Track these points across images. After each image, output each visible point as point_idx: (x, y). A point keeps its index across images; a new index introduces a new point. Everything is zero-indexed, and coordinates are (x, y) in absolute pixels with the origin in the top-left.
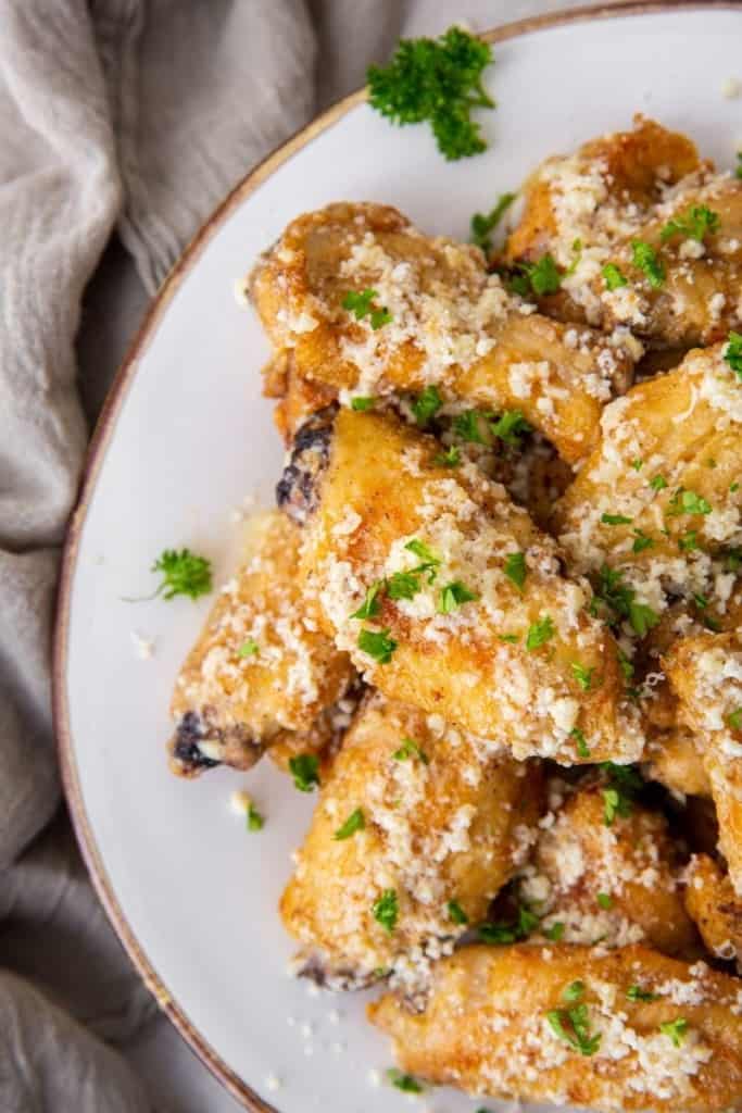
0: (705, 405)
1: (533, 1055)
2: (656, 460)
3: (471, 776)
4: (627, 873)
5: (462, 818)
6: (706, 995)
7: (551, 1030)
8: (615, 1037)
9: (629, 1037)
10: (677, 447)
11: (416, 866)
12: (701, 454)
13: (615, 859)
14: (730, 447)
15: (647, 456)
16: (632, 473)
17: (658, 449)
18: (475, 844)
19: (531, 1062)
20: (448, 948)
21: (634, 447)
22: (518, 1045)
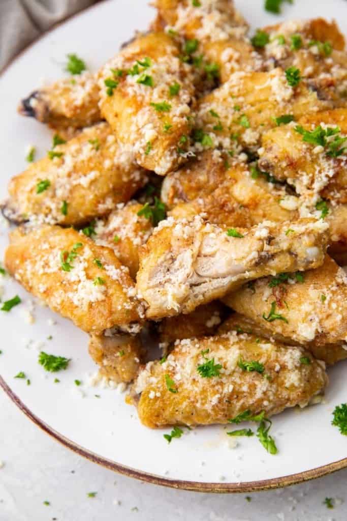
0: (270, 88)
1: (47, 264)
2: (241, 99)
3: (107, 163)
4: (131, 235)
5: (92, 175)
6: (120, 279)
7: (59, 257)
8: (78, 271)
9: (82, 274)
10: (251, 98)
11: (64, 180)
12: (258, 106)
13: (131, 228)
14: (270, 109)
15: (238, 96)
16: (230, 99)
17: (244, 95)
18: (89, 188)
19: (44, 267)
20: (53, 222)
21: (236, 90)
22: (45, 258)
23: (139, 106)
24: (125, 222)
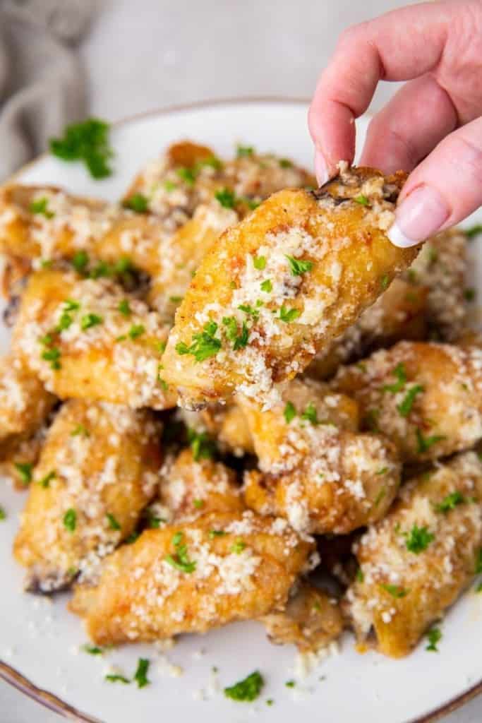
0: (211, 230)
1: (160, 588)
2: (191, 263)
3: (114, 440)
4: (209, 486)
5: (111, 463)
6: (255, 527)
7: (168, 565)
8: (204, 560)
9: (213, 559)
11: (86, 495)
13: (202, 480)
16: (181, 273)
17: (192, 256)
18: (119, 480)
19: (159, 593)
20: (110, 548)
21: (178, 258)
22: (151, 584)
23: (107, 353)
24: (188, 480)
